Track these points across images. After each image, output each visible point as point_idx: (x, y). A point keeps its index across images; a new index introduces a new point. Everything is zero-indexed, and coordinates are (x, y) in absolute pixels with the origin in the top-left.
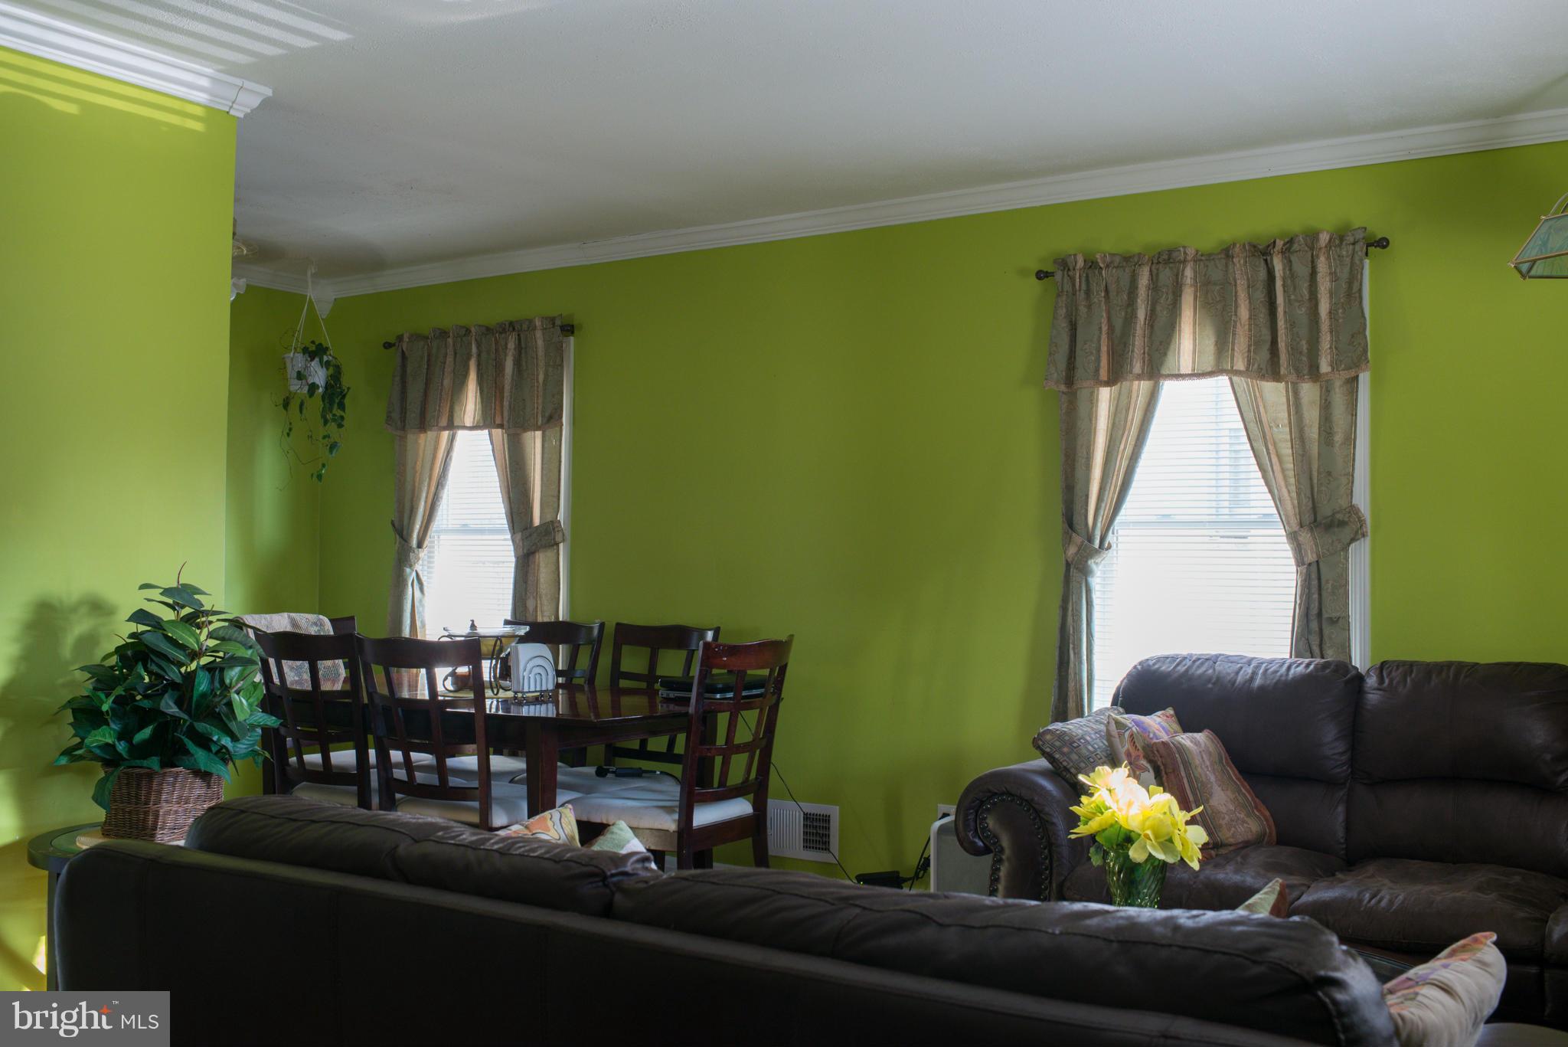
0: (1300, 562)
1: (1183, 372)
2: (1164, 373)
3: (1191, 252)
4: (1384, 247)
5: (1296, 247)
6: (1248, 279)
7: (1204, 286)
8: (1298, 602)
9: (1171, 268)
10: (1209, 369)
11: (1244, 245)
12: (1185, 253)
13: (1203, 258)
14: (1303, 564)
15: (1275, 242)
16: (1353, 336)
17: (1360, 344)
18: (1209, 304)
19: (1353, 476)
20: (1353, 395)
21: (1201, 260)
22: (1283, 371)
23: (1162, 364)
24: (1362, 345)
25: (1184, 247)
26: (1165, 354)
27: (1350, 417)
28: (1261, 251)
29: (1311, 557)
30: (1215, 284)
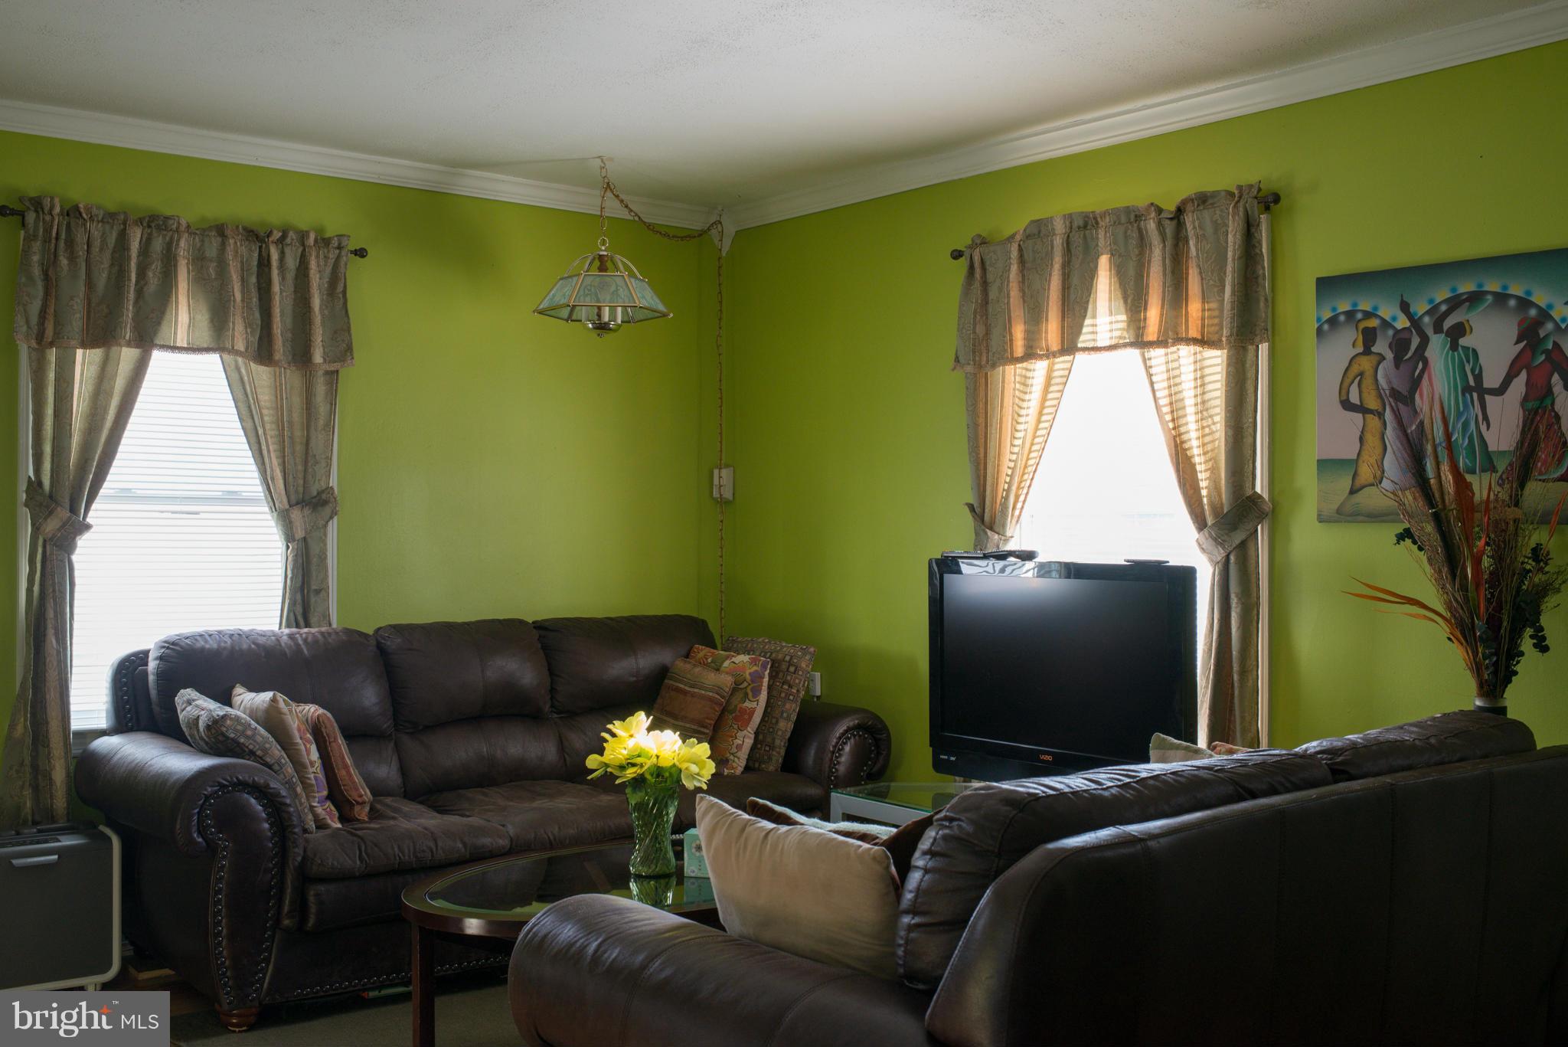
0: (289, 537)
1: (179, 344)
2: (158, 343)
3: (183, 222)
4: (363, 256)
5: (288, 240)
6: (242, 262)
7: (199, 260)
8: (289, 576)
9: (164, 236)
10: (205, 346)
11: (237, 227)
12: (179, 223)
13: (198, 232)
14: (294, 540)
15: (271, 232)
16: (335, 332)
17: (343, 341)
18: (204, 279)
19: (331, 459)
20: (332, 385)
21: (196, 234)
22: (278, 356)
23: (156, 333)
24: (346, 342)
25: (177, 216)
26: (159, 323)
27: (329, 405)
28: (256, 236)
29: (300, 534)
30: (211, 261)
